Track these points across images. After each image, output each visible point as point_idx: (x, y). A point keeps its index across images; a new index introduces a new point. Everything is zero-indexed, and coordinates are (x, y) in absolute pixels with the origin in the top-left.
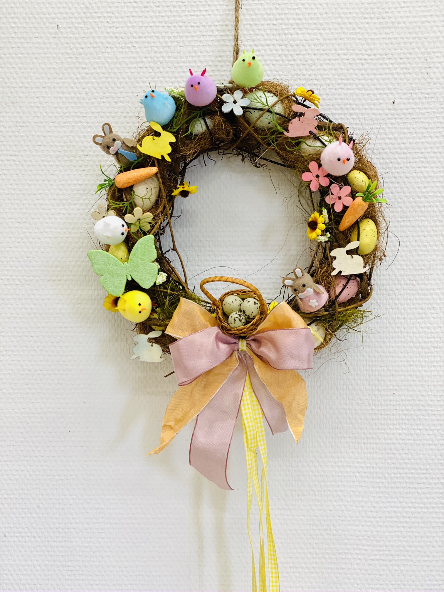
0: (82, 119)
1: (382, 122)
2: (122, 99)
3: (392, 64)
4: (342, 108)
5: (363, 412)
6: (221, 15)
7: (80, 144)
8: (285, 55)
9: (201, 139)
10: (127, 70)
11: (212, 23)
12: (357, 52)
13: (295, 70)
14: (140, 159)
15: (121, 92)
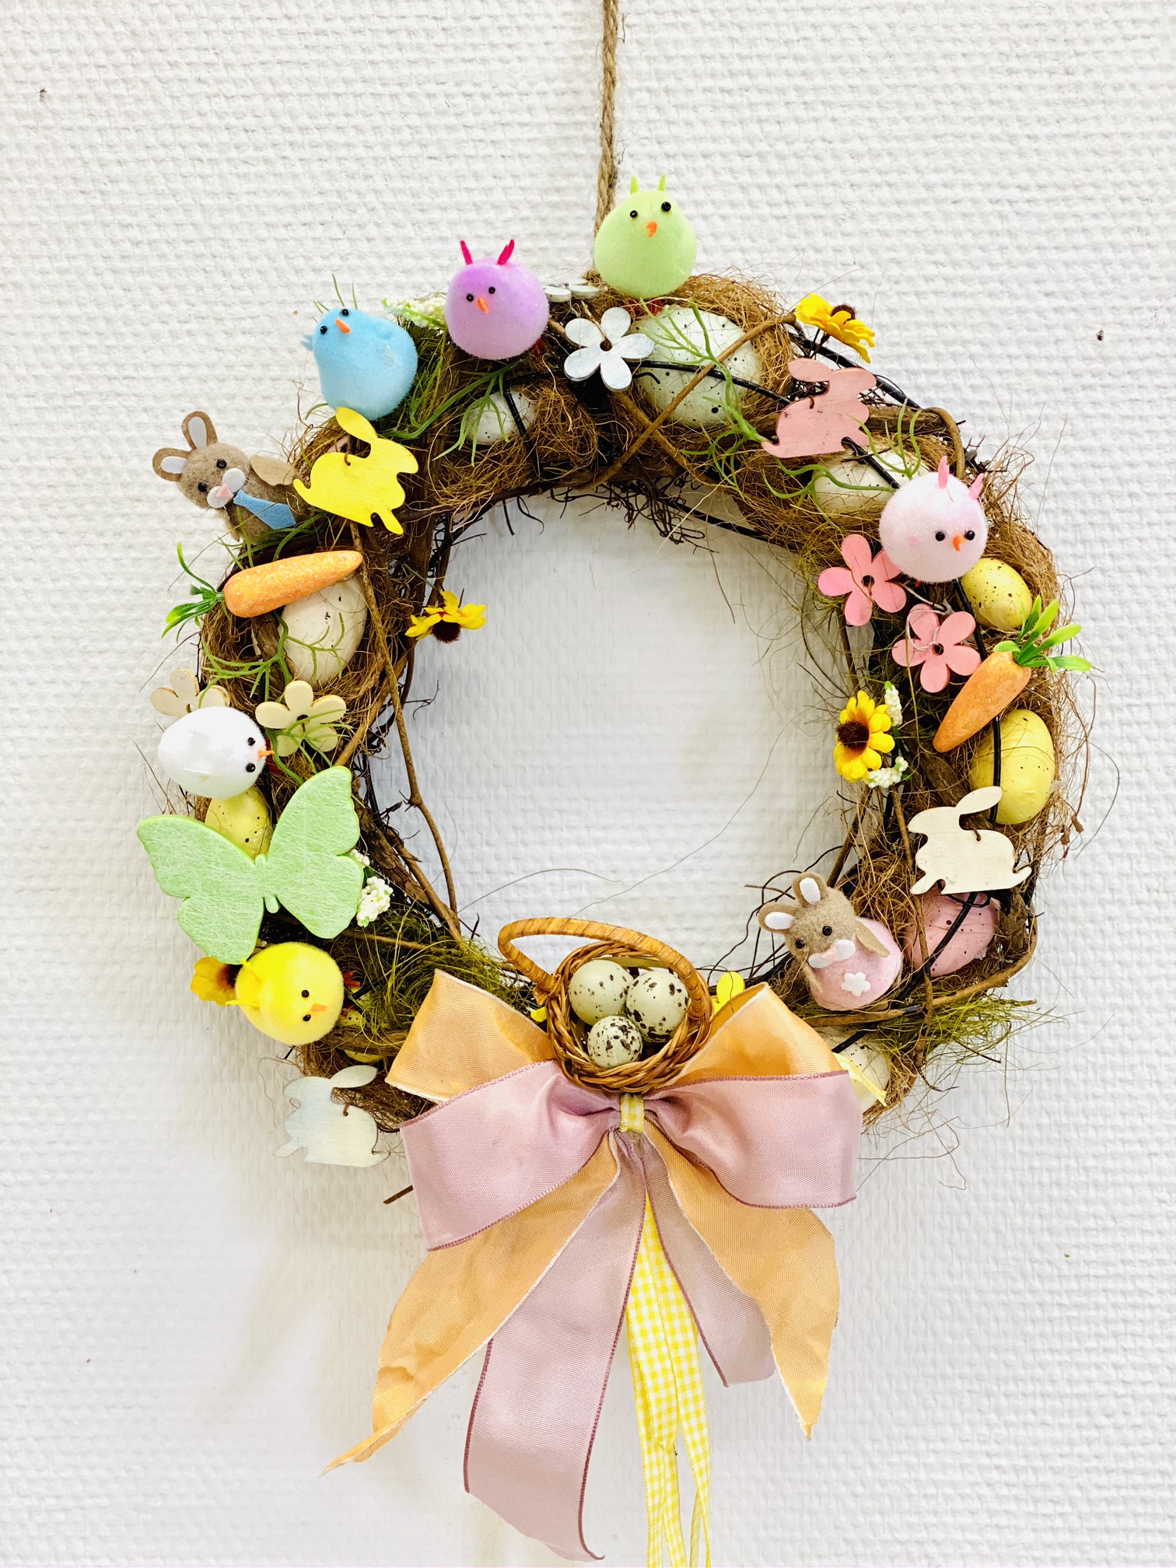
0: (118, 386)
1: (1063, 396)
2: (247, 324)
3: (1095, 216)
4: (937, 355)
5: (1003, 1297)
6: (558, 60)
7: (116, 463)
8: (759, 186)
9: (498, 458)
10: (263, 233)
11: (532, 84)
12: (987, 177)
13: (790, 236)
14: (306, 524)
15: (244, 302)
